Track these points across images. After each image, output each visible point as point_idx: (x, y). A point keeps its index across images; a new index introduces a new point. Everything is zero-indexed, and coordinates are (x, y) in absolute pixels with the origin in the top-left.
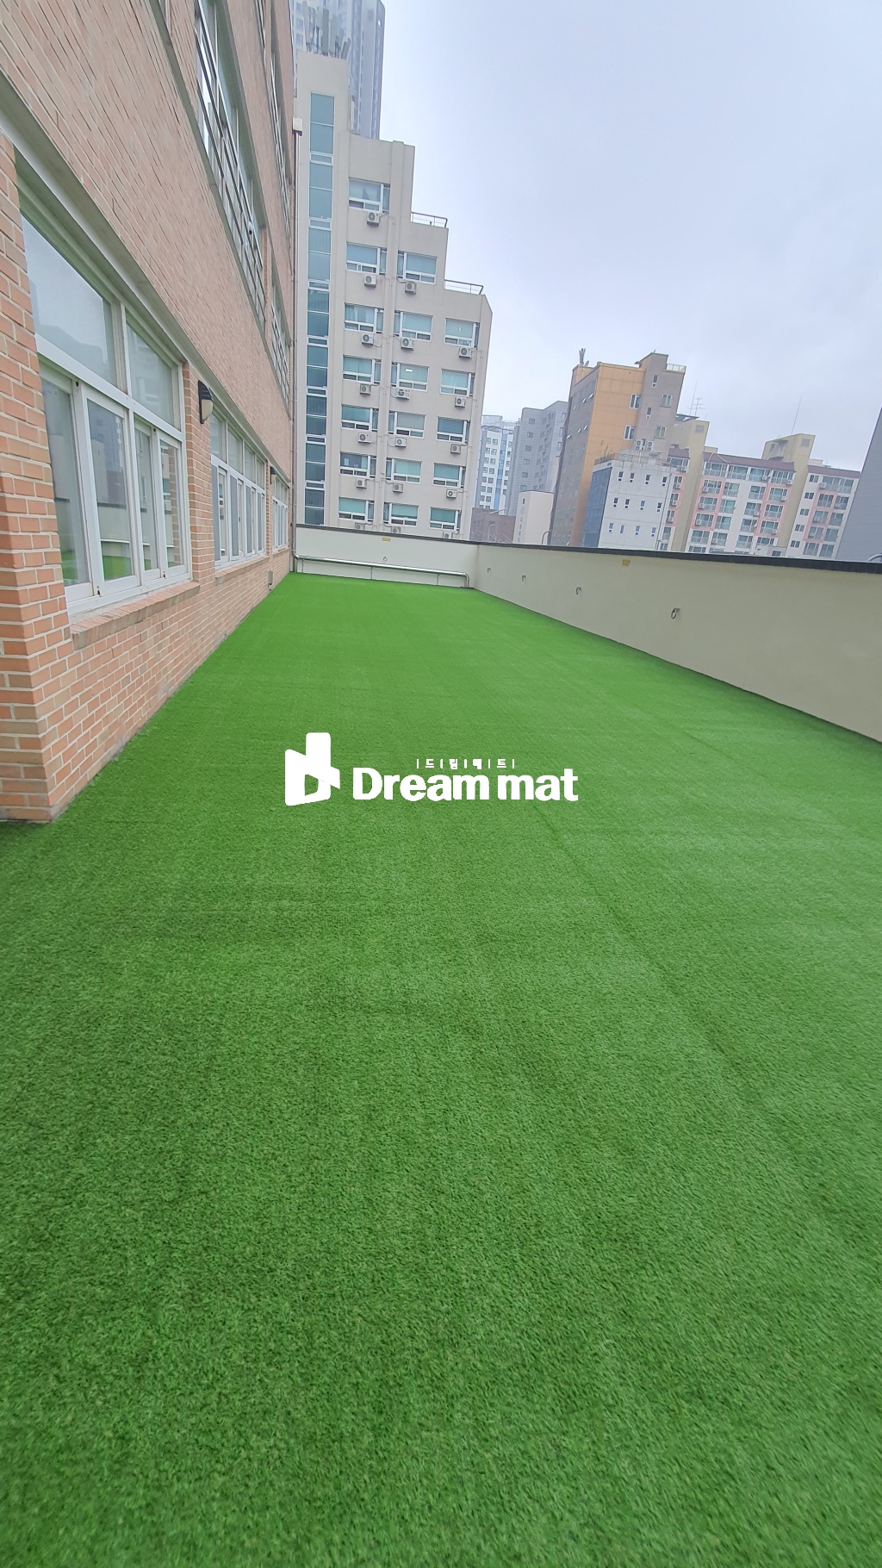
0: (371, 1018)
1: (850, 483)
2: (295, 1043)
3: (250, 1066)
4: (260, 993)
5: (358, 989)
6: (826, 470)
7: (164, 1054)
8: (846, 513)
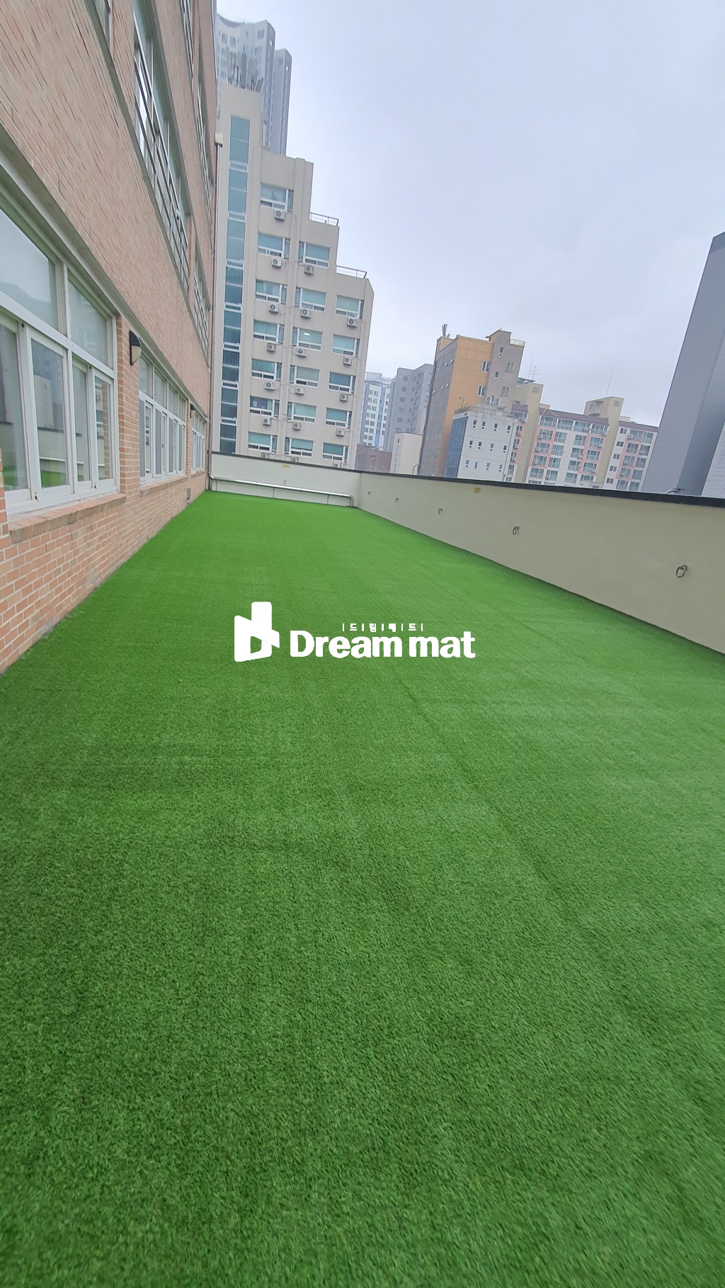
0: (255, 854)
1: (651, 436)
2: (189, 876)
3: (148, 896)
4: (160, 833)
5: (245, 829)
6: (633, 425)
7: (72, 887)
8: (648, 458)
